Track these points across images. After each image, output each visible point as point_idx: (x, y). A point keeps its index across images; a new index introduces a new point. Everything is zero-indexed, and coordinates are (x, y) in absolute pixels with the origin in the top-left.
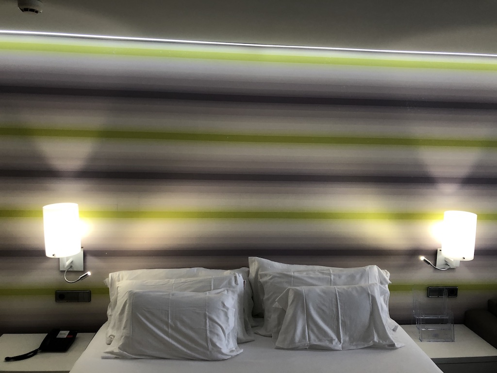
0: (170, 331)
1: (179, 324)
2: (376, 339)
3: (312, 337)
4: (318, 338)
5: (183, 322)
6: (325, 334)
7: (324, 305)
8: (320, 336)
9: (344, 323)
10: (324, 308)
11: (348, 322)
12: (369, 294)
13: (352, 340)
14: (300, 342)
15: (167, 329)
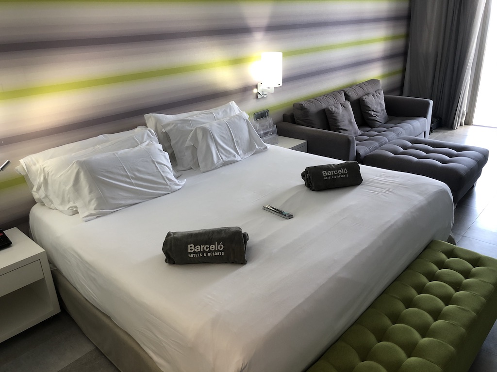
0: (133, 181)
1: (137, 174)
2: (257, 147)
3: (224, 157)
4: (226, 156)
5: (139, 171)
6: (230, 153)
7: (222, 133)
8: (228, 155)
9: (237, 142)
10: (224, 135)
11: (239, 141)
12: (244, 119)
13: (245, 152)
14: (217, 163)
15: (129, 180)
